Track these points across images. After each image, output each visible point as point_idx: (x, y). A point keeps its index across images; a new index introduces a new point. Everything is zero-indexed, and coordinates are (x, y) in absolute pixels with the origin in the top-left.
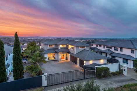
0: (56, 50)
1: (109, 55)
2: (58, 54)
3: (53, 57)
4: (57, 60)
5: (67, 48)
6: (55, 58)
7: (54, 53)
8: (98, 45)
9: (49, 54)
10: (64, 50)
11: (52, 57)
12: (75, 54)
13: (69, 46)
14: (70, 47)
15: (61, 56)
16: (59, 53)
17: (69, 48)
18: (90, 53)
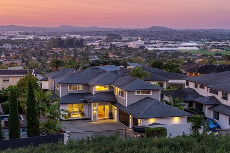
0: (87, 98)
1: (209, 108)
2: (90, 106)
3: (80, 111)
4: (89, 119)
5: (111, 93)
6: (83, 114)
7: (82, 104)
8: (198, 85)
9: (69, 105)
10: (104, 97)
11: (77, 112)
12: (126, 106)
13: (117, 88)
14: (118, 90)
15: (96, 110)
16: (93, 104)
17: (116, 94)
18: (153, 104)
